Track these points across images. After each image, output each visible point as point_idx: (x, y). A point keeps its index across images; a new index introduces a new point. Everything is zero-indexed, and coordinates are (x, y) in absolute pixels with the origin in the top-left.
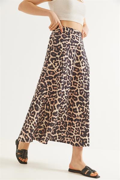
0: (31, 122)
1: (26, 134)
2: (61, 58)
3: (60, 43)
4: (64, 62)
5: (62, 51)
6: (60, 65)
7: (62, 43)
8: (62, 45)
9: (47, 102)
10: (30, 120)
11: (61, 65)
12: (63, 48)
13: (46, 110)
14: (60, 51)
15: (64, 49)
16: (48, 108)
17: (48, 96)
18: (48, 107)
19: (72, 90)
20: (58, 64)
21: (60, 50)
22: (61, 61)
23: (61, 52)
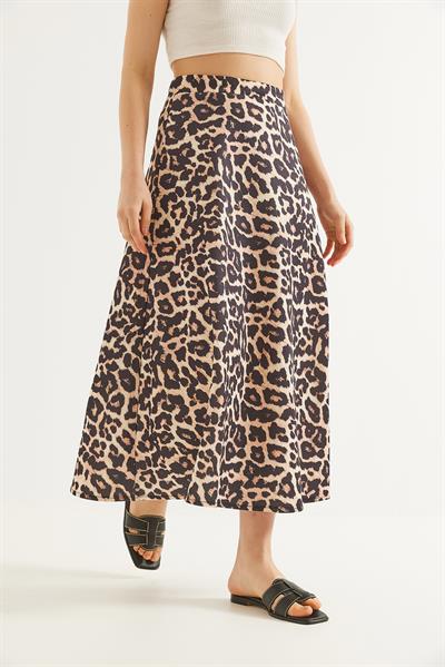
0: (110, 432)
1: (98, 473)
2: (194, 188)
3: (188, 138)
4: (203, 203)
5: (194, 165)
6: (192, 213)
7: (193, 136)
8: (195, 145)
9: (163, 358)
10: (106, 425)
11: (195, 213)
12: (198, 152)
13: (169, 388)
14: (188, 167)
15: (201, 158)
16: (171, 378)
17: (161, 334)
18: (171, 374)
19: (257, 304)
20: (185, 210)
21: (189, 162)
22: (193, 199)
23: (194, 169)
